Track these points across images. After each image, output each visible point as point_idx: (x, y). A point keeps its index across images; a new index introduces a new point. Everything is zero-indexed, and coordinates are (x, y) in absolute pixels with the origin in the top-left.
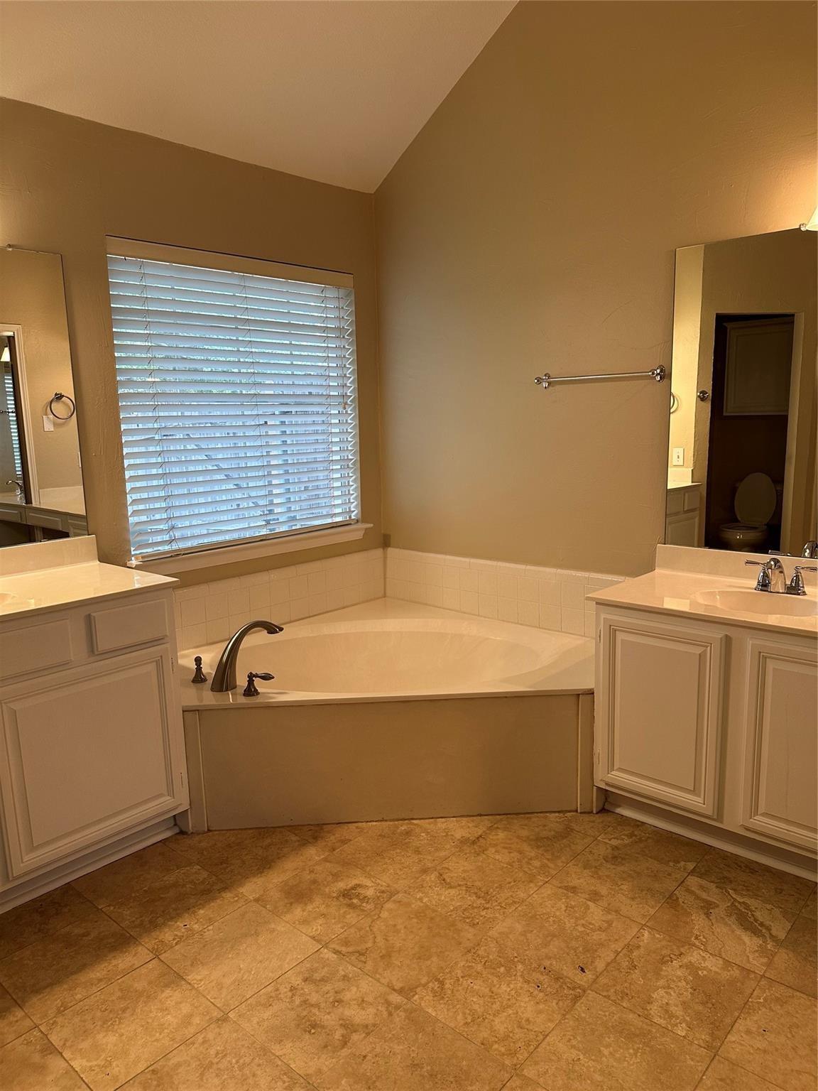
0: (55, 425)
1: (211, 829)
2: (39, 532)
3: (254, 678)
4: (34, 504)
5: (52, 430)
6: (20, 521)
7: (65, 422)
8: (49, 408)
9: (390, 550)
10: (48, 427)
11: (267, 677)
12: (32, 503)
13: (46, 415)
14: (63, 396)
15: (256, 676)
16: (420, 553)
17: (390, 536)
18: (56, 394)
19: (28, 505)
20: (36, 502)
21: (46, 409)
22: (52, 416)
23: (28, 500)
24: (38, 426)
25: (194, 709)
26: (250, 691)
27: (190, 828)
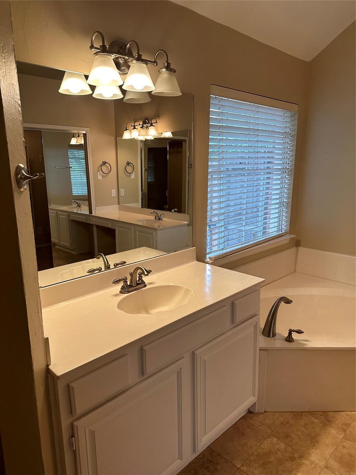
0: (103, 176)
1: (266, 411)
2: (95, 227)
3: (292, 332)
4: (94, 214)
5: (101, 179)
6: (86, 222)
7: (106, 176)
8: (100, 168)
9: (300, 248)
10: (100, 177)
11: (299, 332)
12: (92, 213)
13: (99, 172)
14: (106, 163)
15: (294, 331)
16: (322, 252)
17: (301, 241)
18: (103, 162)
19: (91, 214)
20: (94, 213)
21: (99, 169)
22: (101, 172)
23: (91, 212)
24: (96, 177)
25: (265, 349)
26: (289, 339)
27: (256, 410)
